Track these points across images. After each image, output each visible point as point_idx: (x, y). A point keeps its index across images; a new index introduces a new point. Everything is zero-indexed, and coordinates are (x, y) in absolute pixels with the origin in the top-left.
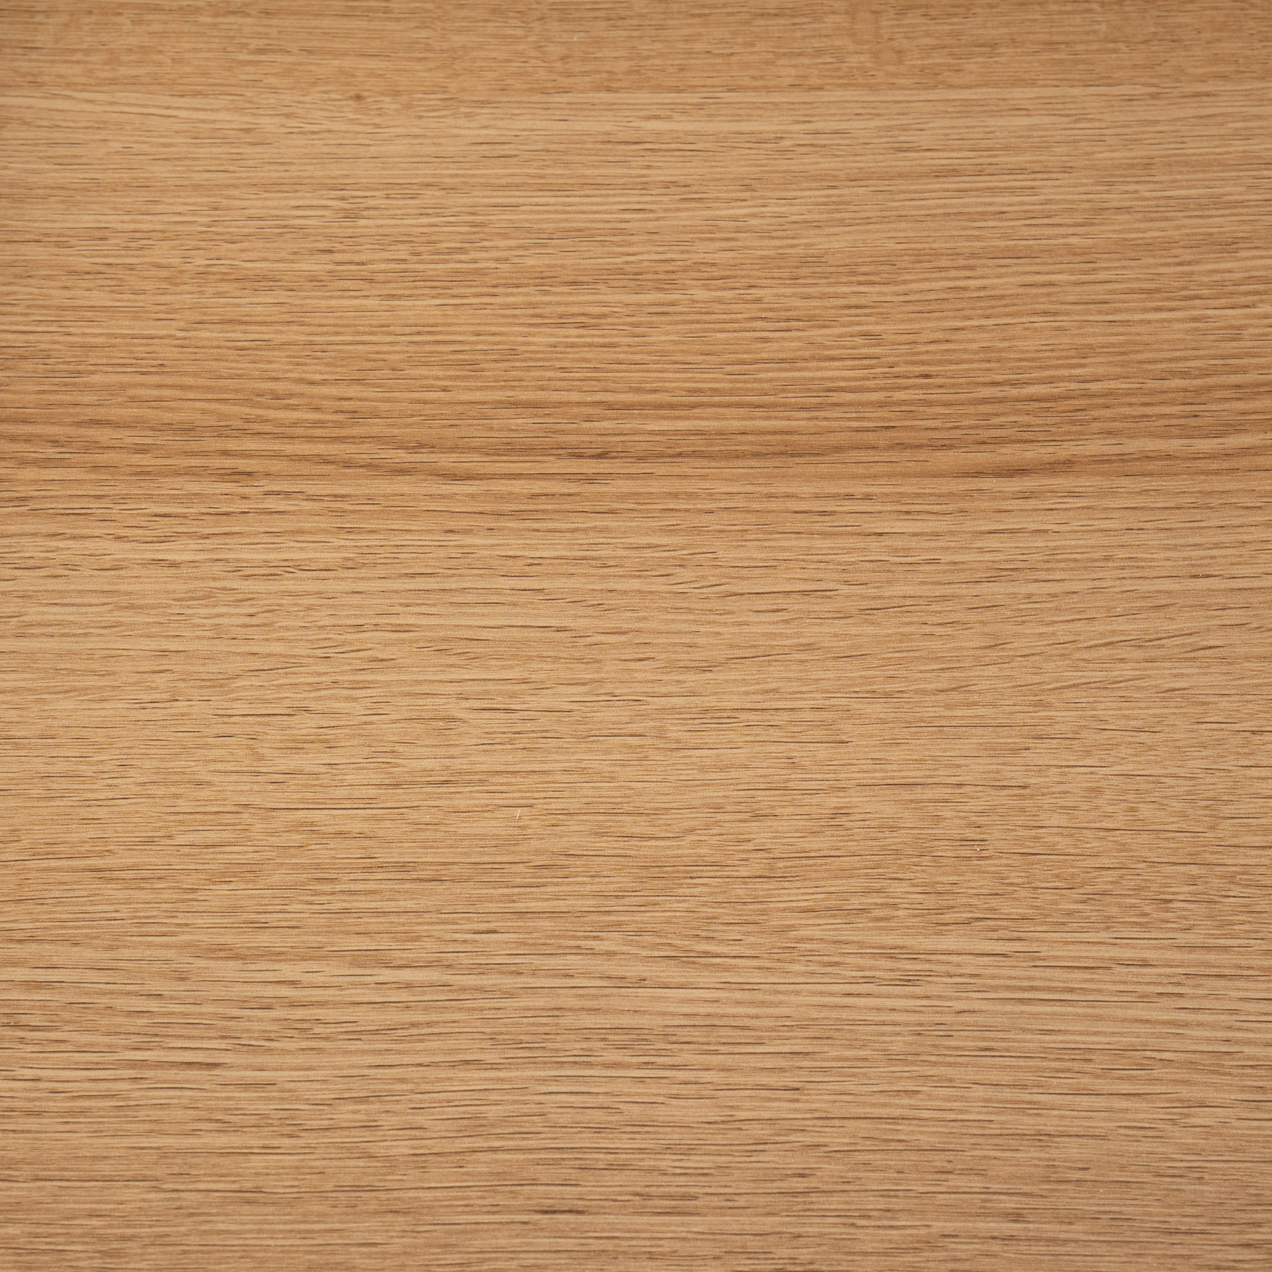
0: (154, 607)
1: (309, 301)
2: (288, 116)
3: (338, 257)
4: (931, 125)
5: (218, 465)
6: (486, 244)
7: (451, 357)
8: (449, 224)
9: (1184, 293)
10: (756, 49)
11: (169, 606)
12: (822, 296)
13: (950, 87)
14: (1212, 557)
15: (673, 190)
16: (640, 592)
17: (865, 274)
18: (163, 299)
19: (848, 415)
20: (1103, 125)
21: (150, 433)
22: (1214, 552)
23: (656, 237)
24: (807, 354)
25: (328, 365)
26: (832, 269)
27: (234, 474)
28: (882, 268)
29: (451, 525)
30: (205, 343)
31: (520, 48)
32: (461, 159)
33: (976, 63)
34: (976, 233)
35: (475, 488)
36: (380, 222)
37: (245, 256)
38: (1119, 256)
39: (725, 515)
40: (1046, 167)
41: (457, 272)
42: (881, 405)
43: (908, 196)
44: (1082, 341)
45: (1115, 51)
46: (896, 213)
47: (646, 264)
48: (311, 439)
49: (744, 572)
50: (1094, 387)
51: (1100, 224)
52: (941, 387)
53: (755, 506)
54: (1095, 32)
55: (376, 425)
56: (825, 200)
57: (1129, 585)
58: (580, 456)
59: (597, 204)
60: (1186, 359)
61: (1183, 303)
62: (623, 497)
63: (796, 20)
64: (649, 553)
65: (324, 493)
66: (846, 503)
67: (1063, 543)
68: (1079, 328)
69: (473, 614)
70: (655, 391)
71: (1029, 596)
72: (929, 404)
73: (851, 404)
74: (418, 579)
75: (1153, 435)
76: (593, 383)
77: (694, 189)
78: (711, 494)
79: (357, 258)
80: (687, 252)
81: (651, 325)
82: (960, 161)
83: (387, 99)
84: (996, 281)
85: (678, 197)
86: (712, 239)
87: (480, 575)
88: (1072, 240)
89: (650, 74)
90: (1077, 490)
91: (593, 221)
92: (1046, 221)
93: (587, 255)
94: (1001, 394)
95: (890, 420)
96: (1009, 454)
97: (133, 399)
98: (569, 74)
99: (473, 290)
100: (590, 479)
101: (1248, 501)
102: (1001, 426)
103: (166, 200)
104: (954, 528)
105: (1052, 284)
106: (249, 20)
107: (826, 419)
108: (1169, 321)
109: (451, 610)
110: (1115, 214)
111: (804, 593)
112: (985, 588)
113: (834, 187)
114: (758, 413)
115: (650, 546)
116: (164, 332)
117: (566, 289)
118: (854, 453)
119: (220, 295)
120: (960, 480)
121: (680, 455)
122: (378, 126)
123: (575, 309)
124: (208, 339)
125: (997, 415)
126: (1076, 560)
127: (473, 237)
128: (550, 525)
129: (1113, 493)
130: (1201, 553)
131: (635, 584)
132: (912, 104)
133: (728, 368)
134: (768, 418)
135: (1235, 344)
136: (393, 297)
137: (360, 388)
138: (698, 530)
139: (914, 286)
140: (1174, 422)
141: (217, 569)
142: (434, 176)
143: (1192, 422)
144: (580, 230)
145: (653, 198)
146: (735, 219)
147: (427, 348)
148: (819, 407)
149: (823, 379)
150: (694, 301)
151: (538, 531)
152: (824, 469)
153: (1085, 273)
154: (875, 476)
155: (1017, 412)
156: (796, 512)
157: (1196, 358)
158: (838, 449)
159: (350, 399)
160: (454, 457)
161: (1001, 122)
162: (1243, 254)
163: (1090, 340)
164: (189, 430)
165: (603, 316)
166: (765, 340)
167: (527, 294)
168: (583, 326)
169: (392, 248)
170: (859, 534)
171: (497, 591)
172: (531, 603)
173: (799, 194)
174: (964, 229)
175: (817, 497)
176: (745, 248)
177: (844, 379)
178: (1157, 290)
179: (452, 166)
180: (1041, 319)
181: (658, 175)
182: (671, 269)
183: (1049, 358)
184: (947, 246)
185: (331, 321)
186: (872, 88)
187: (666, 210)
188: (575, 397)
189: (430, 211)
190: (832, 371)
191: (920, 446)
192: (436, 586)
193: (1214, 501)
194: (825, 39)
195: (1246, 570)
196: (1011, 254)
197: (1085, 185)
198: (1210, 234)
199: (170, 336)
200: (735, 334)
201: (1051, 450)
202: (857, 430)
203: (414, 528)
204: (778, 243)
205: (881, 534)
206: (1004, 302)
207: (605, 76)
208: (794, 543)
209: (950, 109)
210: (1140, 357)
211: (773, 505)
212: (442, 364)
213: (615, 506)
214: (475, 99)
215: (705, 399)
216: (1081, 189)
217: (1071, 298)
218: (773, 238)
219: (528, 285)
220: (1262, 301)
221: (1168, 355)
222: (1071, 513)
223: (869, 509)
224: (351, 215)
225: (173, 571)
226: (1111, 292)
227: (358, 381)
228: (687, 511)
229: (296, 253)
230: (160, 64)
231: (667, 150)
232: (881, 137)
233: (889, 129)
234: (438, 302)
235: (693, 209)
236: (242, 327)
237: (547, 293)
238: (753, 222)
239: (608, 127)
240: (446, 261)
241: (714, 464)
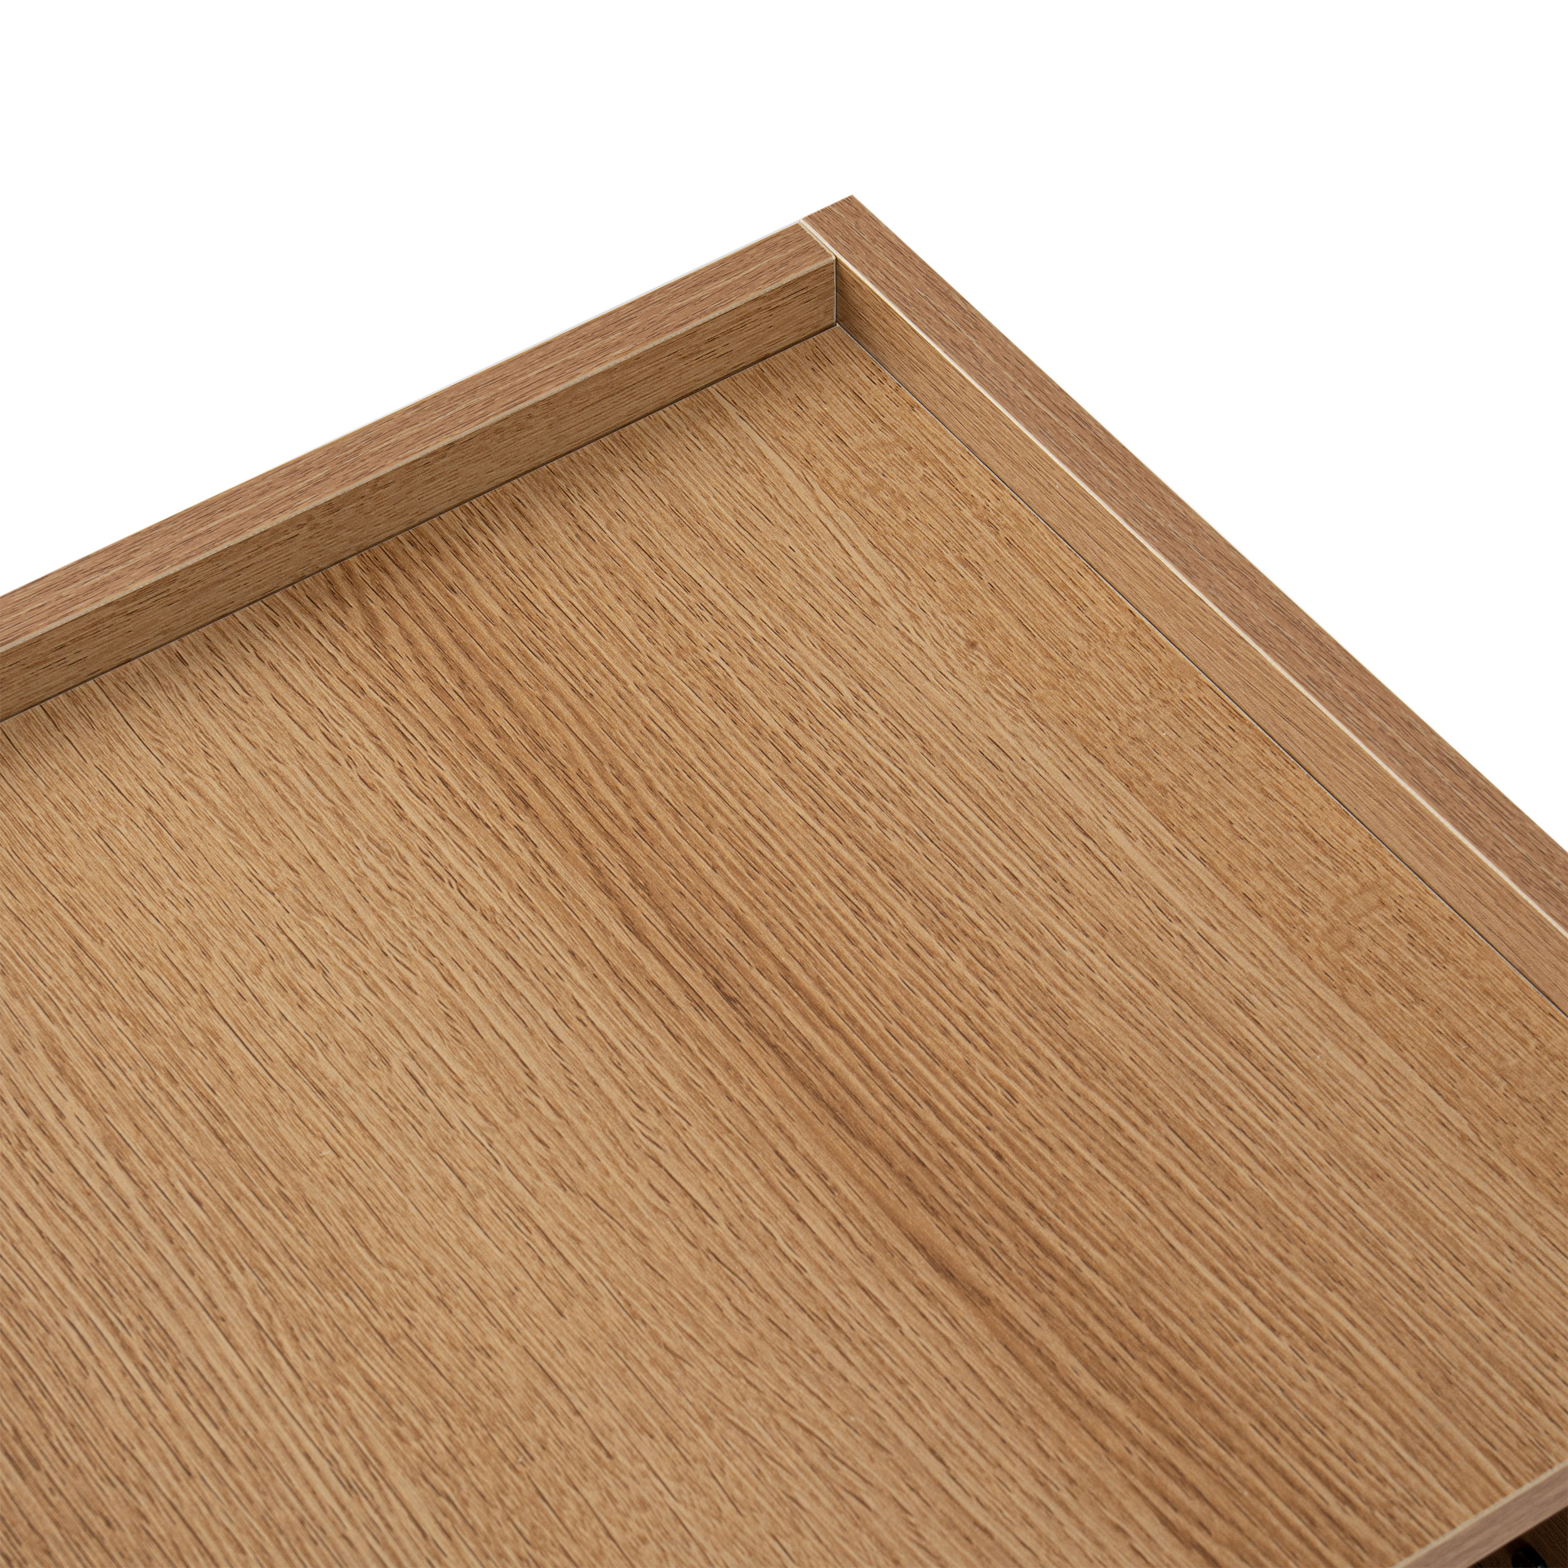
0: (351, 829)
1: (733, 739)
2: (913, 617)
3: (795, 729)
4: (1286, 1008)
5: (520, 784)
6: (890, 806)
7: (752, 853)
8: (890, 773)
9: (1251, 1279)
10: (1264, 850)
11: (359, 837)
12: (1028, 1044)
13: (1344, 997)
14: (964, 1452)
15: (1058, 886)
16: (610, 1101)
17: (1076, 1056)
18: (659, 658)
19: (911, 1129)
20: (1396, 1121)
21: (518, 728)
22: (971, 1451)
23: (994, 903)
24: (954, 1066)
25: (678, 787)
26: (1062, 1032)
27: (520, 798)
28: (1094, 1063)
29: (581, 951)
30: (636, 706)
31: (1120, 706)
32: (966, 741)
33: (1387, 999)
34: (1191, 1103)
35: (629, 943)
36: (854, 732)
37: (745, 677)
38: (1252, 1212)
39: (735, 1110)
40: (1310, 1109)
41: (844, 805)
42: (941, 1143)
43: (1191, 1037)
44: (1131, 1237)
45: (1493, 1084)
46: (1163, 1039)
47: (960, 913)
48: (594, 820)
49: (685, 1155)
50: (1087, 1274)
51: (1279, 1182)
52: (996, 1172)
53: (761, 1124)
54: (1502, 1059)
55: (642, 849)
56: (1136, 985)
57: (886, 1413)
58: (718, 986)
59: (996, 848)
60: (1174, 1318)
61: (1237, 1283)
62: (698, 1036)
63: (1322, 858)
64: (654, 1085)
65: (547, 859)
66: (815, 1178)
67: (894, 1344)
68: (1145, 1228)
69: (501, 1015)
70: (828, 994)
71: (817, 1351)
72: (970, 1173)
73: (925, 1125)
74: (508, 963)
75: (1068, 1343)
76: (803, 952)
77: (1069, 897)
78: (749, 1089)
79: (803, 740)
80: (996, 931)
81: (896, 953)
82: (1263, 1049)
83: (987, 661)
84: (1148, 1146)
85: (1050, 892)
86: (1024, 938)
87: (543, 996)
88: (1242, 1172)
89: (1171, 801)
90: (961, 1322)
91: (975, 856)
92: (1247, 1142)
93: (936, 872)
94: (1022, 1216)
95: (930, 1158)
96: (962, 1258)
97: (544, 700)
98: (1121, 752)
99: (834, 826)
100: (699, 1005)
101: (1049, 1445)
102: (987, 1235)
103: (760, 601)
104: (848, 1263)
105: (1178, 1184)
106: (992, 538)
107: (894, 1117)
108: (1207, 1284)
109: (494, 1000)
110: (1299, 1184)
111: (696, 1204)
112: (801, 1319)
113: (1155, 984)
114: (863, 1071)
115: (662, 1082)
116: (625, 677)
117: (886, 879)
118: (873, 1155)
119: (692, 686)
120: (904, 1239)
121: (774, 1047)
122: (953, 672)
123: (870, 898)
124: (641, 705)
125: (997, 1225)
126: (882, 1362)
127: (890, 794)
128: (631, 1009)
129: (977, 1347)
130: (963, 1443)
131: (615, 1094)
132: (1299, 984)
133: (894, 1026)
134: (862, 1080)
135: (1221, 1343)
136: (783, 784)
137: (670, 817)
138: (704, 1101)
139: (1092, 1095)
140: (1095, 1348)
141: (418, 842)
142: (933, 736)
143: (1106, 1360)
144: (957, 853)
145: (1035, 878)
146: (1060, 941)
147: (748, 834)
148: (903, 1106)
149: (936, 1092)
150: (947, 965)
151: (618, 1004)
152: (839, 1146)
153: (1212, 1199)
154: (860, 1182)
155: (1012, 1237)
156: (777, 1153)
157: (1182, 1326)
158: (868, 1143)
159: (654, 819)
160: (650, 913)
161: (1334, 1052)
162: (1333, 1296)
163: (1137, 1244)
164: (540, 747)
165: (879, 918)
166: (945, 1032)
167: (859, 860)
168: (857, 912)
169: (834, 754)
170: (788, 1205)
171: (535, 1015)
172: (542, 1043)
173: (1127, 965)
174: (1188, 1093)
175: (805, 1157)
176: (1035, 965)
177: (949, 1106)
178: (1236, 1259)
179: (953, 739)
180: (1132, 1197)
181: (1064, 868)
182: (969, 931)
183: (1092, 1226)
184: (1158, 1091)
185: (724, 763)
186: (1292, 947)
187: (1030, 893)
188: (777, 949)
189: (893, 753)
190: (951, 1094)
191: (917, 1193)
192: (510, 977)
193: (1028, 1421)
194: (1318, 887)
195: (969, 1483)
196: (1187, 1138)
197: (1314, 1146)
198: (1335, 1261)
199: (625, 683)
200: (935, 1011)
201: (990, 1281)
202: (900, 1144)
203: (557, 931)
204: (1060, 982)
205: (800, 1219)
206: (1128, 1163)
207: (1141, 774)
208: (743, 1169)
209: (1317, 1011)
210: (1149, 1286)
211: (771, 1134)
212: (740, 853)
213: (686, 1037)
214: (1039, 712)
215: (847, 1030)
216: (1306, 1146)
217: (1173, 1205)
218: (1062, 976)
219: (869, 855)
220: (1289, 1337)
221: (1167, 1303)
222: (931, 1331)
223: (821, 1197)
224: (844, 711)
225: (394, 818)
226: (1206, 1229)
227: (677, 813)
228: (719, 1084)
229: (775, 703)
230: (895, 516)
231: (1096, 858)
232: (1241, 983)
233: (1256, 983)
234: (802, 812)
235: (1046, 909)
236: (670, 716)
237: (872, 871)
238: (1069, 954)
239: (1086, 808)
240: (849, 793)
241: (783, 1074)
